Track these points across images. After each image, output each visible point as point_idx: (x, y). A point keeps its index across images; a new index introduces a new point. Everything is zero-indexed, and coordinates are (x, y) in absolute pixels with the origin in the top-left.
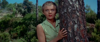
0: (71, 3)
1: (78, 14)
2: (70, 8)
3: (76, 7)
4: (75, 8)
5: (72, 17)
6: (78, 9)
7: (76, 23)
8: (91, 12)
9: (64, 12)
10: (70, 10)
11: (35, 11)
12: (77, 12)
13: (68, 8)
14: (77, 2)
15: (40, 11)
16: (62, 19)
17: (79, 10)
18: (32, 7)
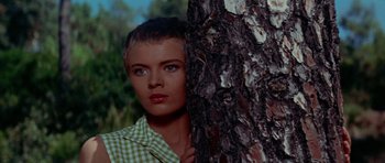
0: (261, 38)
1: (299, 99)
2: (254, 66)
3: (286, 61)
4: (281, 65)
5: (263, 116)
6: (299, 69)
7: (287, 152)
8: (376, 41)
9: (219, 88)
10: (251, 79)
11: (50, 32)
12: (292, 87)
13: (242, 62)
14: (298, 26)
15: (80, 36)
16: (207, 128)
17: (303, 76)
18: (35, 13)
